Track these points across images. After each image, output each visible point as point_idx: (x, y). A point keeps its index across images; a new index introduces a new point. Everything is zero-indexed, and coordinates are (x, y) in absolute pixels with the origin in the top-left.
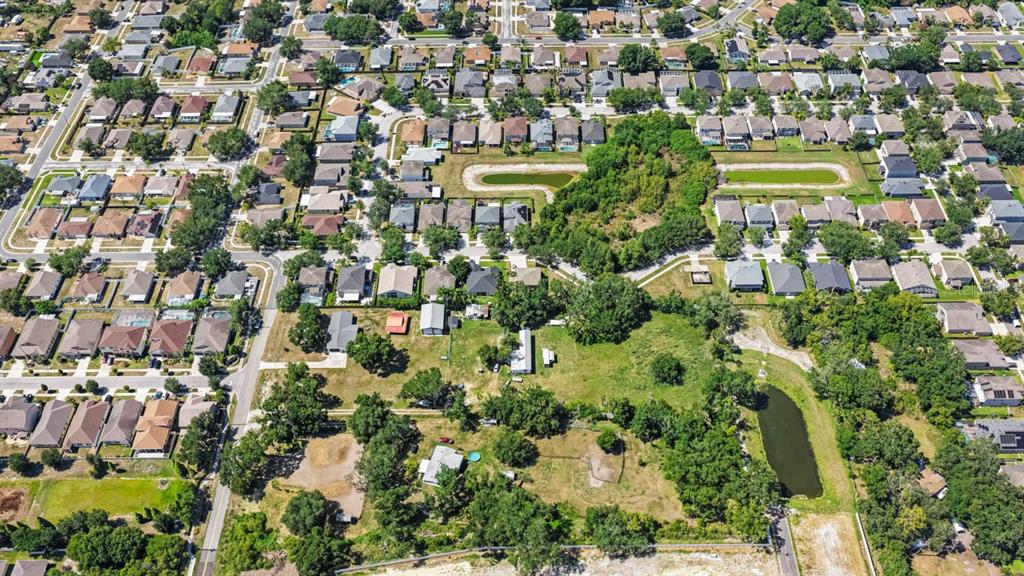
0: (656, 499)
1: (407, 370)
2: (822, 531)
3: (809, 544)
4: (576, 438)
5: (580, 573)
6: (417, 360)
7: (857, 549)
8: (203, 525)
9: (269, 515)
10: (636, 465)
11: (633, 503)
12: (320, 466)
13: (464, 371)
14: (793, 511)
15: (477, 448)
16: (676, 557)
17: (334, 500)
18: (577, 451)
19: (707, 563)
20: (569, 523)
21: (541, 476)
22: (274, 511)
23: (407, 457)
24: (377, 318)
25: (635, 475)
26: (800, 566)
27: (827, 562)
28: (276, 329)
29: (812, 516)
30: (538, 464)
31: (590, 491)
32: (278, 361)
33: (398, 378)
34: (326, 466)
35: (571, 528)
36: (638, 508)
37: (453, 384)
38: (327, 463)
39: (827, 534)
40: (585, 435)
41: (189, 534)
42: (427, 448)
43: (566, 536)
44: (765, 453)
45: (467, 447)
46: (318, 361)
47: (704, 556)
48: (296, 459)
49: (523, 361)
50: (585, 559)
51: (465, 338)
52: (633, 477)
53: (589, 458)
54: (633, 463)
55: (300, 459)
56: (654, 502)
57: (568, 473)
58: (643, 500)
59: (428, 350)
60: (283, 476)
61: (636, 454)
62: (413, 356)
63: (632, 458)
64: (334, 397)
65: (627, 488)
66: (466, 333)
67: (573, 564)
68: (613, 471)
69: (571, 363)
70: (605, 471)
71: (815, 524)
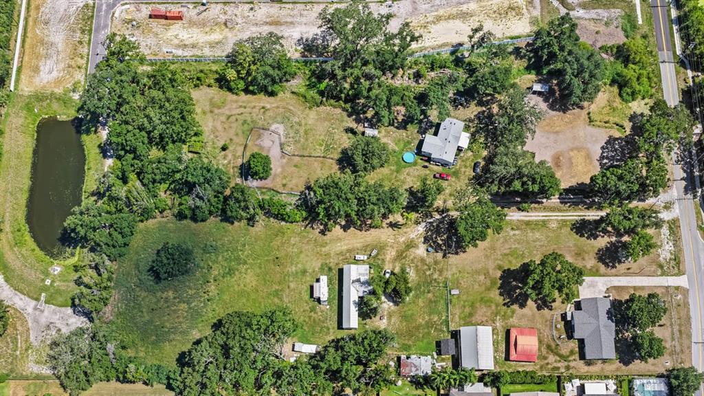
0: (216, 111)
1: (499, 273)
2: (55, 74)
3: (73, 63)
4: (294, 182)
5: (302, 38)
6: (488, 289)
7: (26, 58)
8: (683, 86)
9: (618, 100)
10: (231, 148)
11: (241, 107)
12: (578, 149)
13: (428, 273)
14: (76, 97)
15: (407, 170)
16: (207, 52)
17: (554, 113)
18: (295, 166)
19: (178, 47)
20: (311, 86)
21: (336, 137)
22: (615, 105)
23: (484, 158)
24: (552, 358)
25: (235, 138)
26: (89, 44)
27: (61, 47)
28: (685, 342)
29: (59, 91)
30: (340, 150)
31: (285, 119)
32: (667, 287)
33: (510, 262)
34: (572, 150)
35: (308, 83)
36: (237, 102)
37: (440, 255)
38: (572, 154)
39: (50, 72)
40: (284, 185)
41: (693, 78)
42: (463, 170)
43: (313, 73)
44: (86, 168)
45: (418, 171)
46: (615, 288)
47: (180, 52)
48: (607, 158)
49: (354, 277)
50: (296, 50)
51: (430, 325)
52: (237, 135)
53: (283, 157)
54: (235, 150)
55: (602, 158)
56: (219, 108)
57: (307, 140)
58: (230, 110)
59: (478, 305)
60: (617, 139)
61: (229, 163)
62: (495, 295)
63: (235, 157)
64: (582, 236)
65: (245, 121)
66: (429, 333)
67: (308, 45)
68: (258, 142)
69: (292, 285)
70: (266, 142)
71: (58, 81)
